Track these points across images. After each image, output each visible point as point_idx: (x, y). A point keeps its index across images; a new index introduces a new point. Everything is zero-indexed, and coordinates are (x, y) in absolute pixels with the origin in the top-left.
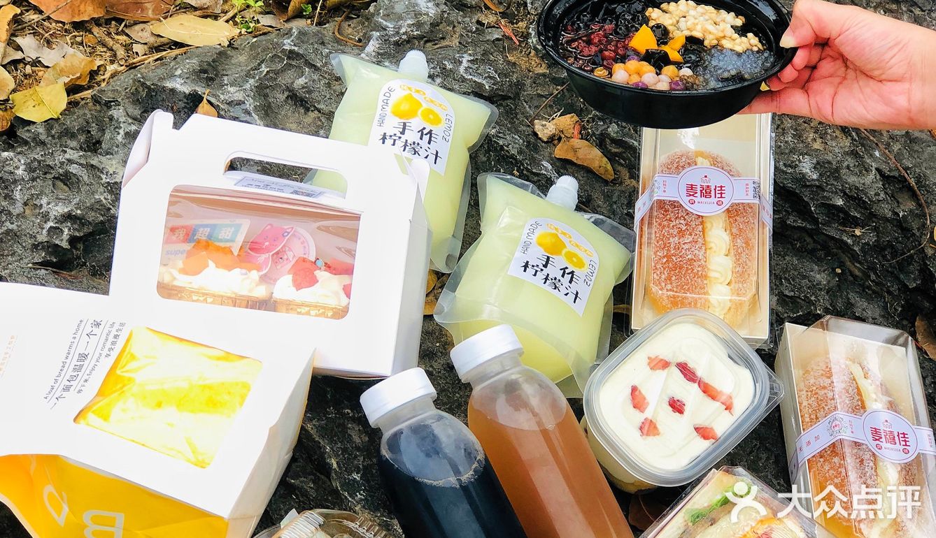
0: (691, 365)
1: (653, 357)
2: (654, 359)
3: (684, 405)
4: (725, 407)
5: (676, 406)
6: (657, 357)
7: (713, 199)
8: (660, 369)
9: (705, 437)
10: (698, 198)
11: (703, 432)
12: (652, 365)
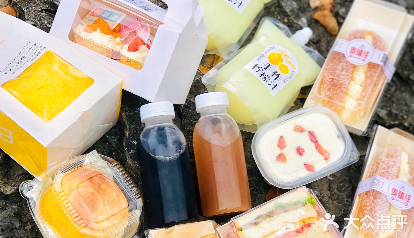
0: (316, 134)
1: (298, 125)
2: (298, 126)
3: (304, 152)
4: (324, 158)
5: (300, 151)
6: (300, 126)
7: (361, 58)
8: (298, 132)
9: (309, 170)
10: (355, 55)
11: (309, 167)
12: (296, 128)
